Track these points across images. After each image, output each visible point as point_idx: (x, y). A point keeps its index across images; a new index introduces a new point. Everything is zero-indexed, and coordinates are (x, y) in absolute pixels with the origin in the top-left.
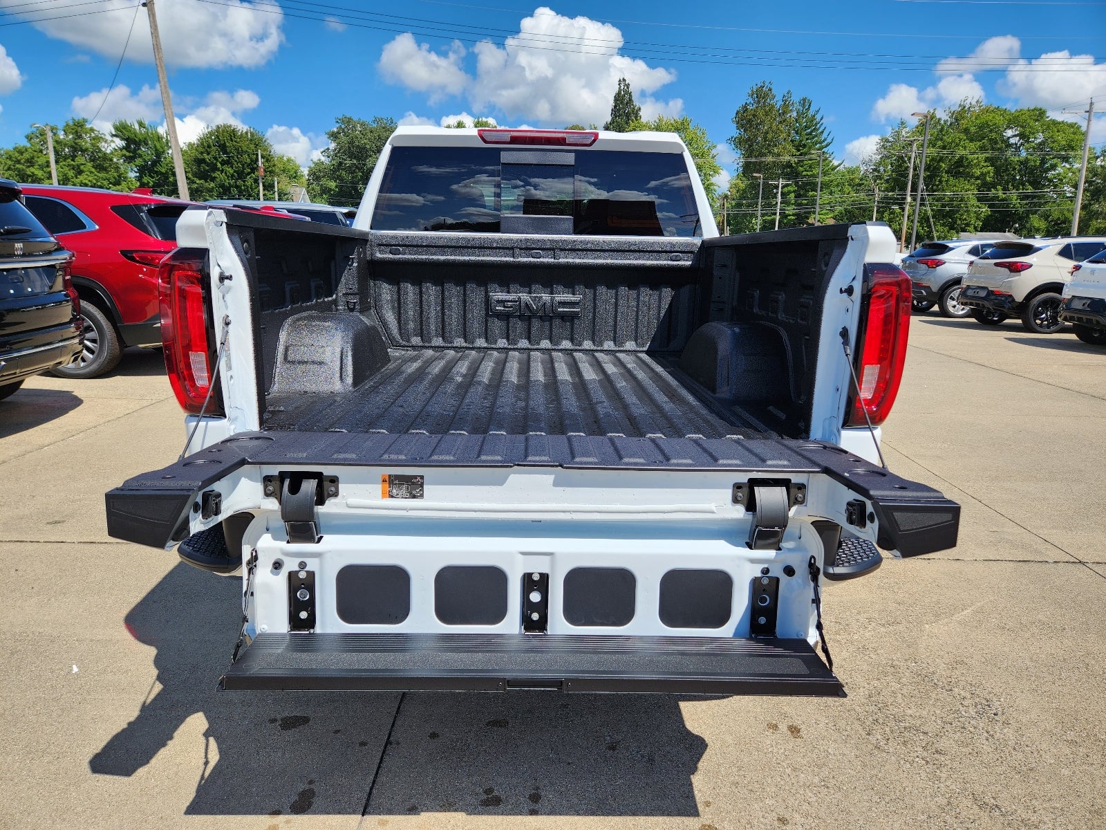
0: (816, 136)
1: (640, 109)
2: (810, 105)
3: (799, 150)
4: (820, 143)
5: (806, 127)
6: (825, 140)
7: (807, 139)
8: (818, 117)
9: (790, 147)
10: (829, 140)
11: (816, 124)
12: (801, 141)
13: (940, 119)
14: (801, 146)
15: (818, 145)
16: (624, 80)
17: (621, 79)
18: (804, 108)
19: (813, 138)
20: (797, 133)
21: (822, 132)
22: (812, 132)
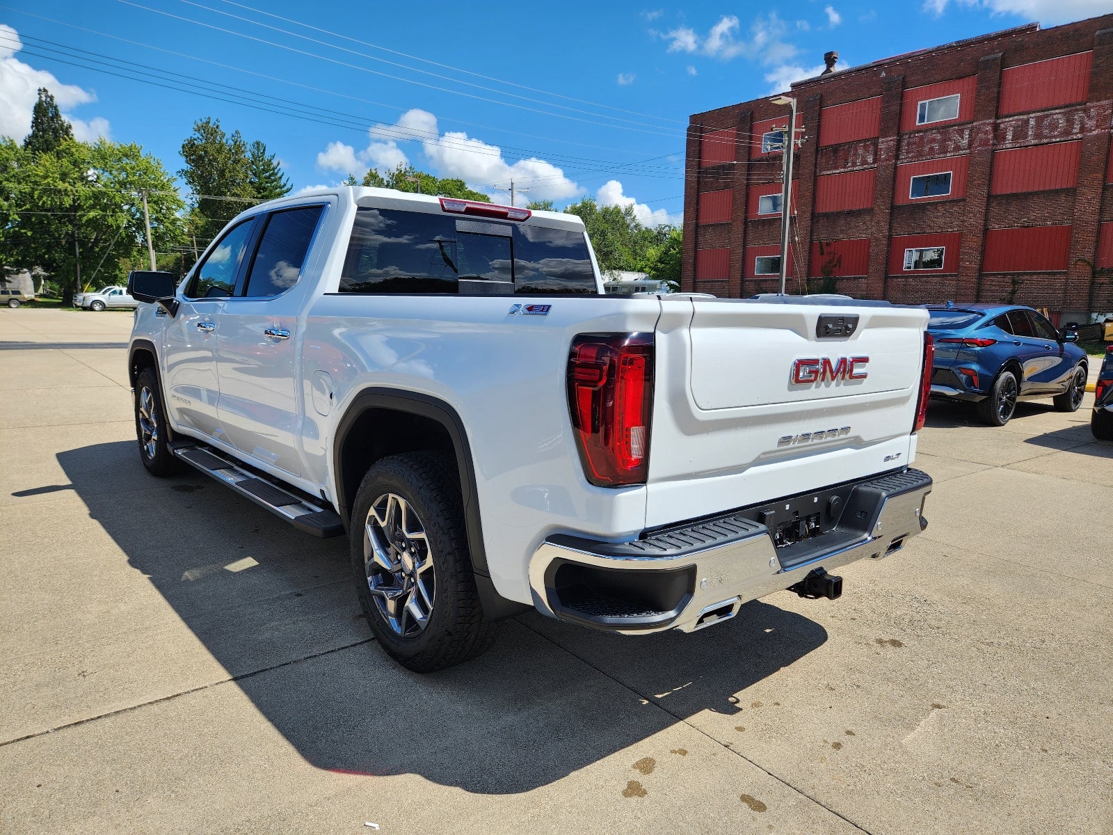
0: (275, 180)
1: (70, 127)
2: (264, 150)
3: (260, 193)
4: (281, 187)
5: (263, 170)
6: (285, 185)
7: (267, 183)
8: (275, 163)
9: (249, 189)
10: (288, 186)
11: (274, 169)
12: (261, 184)
13: (383, 179)
14: (261, 189)
15: (278, 190)
16: (45, 90)
17: (42, 88)
18: (258, 151)
19: (273, 182)
20: (255, 174)
21: (281, 178)
22: (270, 175)
